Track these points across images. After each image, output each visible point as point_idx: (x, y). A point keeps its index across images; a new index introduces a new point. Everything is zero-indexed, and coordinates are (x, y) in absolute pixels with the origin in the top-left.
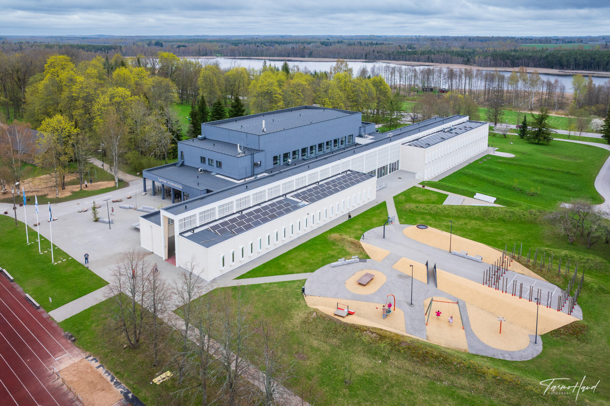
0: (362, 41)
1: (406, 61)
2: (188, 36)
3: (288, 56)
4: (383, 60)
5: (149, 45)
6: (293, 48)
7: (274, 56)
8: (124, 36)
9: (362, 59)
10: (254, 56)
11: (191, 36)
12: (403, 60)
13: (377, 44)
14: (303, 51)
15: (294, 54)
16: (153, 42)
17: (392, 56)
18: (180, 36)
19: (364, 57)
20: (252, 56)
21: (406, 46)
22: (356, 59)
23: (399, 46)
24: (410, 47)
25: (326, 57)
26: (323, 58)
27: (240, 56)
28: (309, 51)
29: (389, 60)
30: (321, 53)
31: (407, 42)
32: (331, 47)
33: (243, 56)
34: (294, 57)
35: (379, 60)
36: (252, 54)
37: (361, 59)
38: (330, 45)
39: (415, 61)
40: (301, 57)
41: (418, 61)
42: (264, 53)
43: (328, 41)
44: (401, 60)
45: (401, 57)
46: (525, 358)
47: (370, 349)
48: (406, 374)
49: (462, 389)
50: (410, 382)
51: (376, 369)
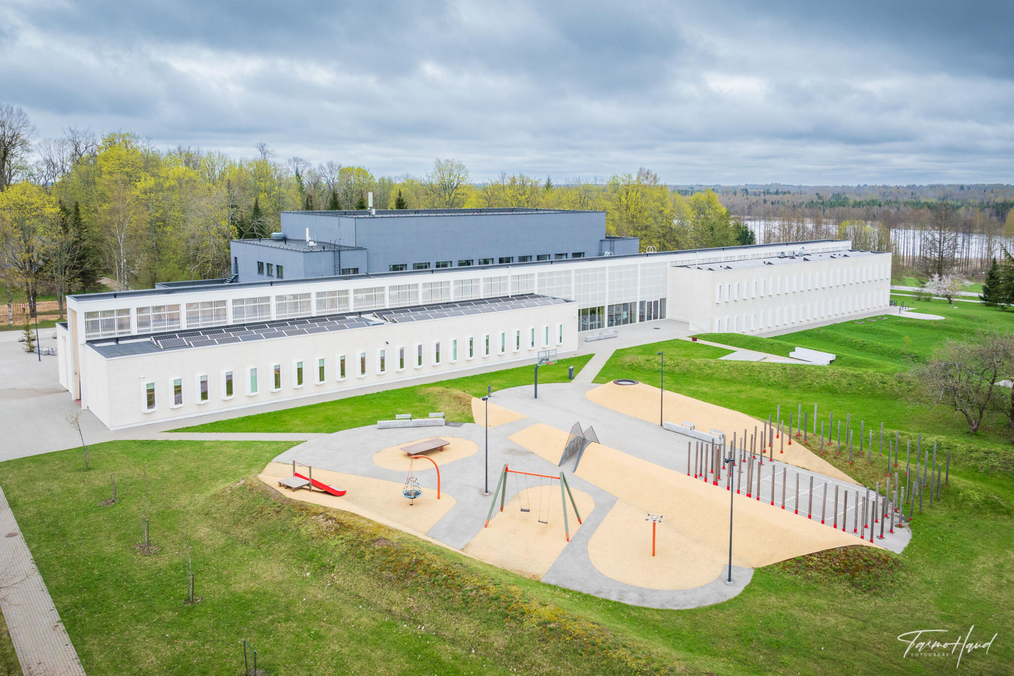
13: (777, 193)
23: (816, 196)
24: (837, 197)
47: (305, 548)
48: (345, 602)
49: (453, 642)
50: (340, 616)
51: (284, 586)
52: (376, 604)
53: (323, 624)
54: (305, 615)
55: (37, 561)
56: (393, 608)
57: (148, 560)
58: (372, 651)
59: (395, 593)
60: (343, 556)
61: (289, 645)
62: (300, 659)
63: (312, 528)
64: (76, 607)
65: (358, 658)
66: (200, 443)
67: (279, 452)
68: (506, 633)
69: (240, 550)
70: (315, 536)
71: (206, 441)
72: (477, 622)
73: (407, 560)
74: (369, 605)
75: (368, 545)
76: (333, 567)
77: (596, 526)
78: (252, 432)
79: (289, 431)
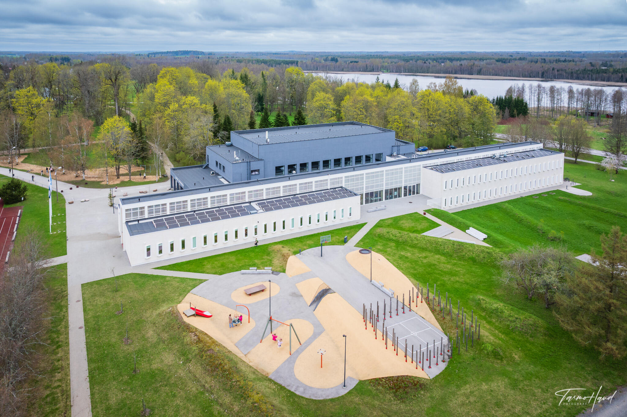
0: (547, 58)
1: (592, 80)
2: (368, 52)
3: (455, 73)
4: (563, 79)
5: (326, 60)
6: (461, 65)
7: (440, 73)
8: (307, 52)
9: (538, 77)
10: (420, 73)
11: (371, 52)
12: (589, 80)
13: (565, 61)
14: (471, 68)
15: (461, 71)
16: (330, 58)
17: (575, 75)
18: (361, 52)
19: (540, 75)
20: (418, 73)
21: (601, 63)
22: (530, 77)
23: (591, 63)
24: (605, 65)
25: (496, 75)
26: (493, 75)
27: (406, 72)
28: (479, 68)
29: (571, 79)
30: (491, 70)
31: (604, 58)
32: (509, 64)
33: (408, 72)
34: (462, 74)
35: (558, 79)
36: (418, 70)
37: (536, 77)
38: (509, 62)
39: (604, 81)
40: (469, 74)
41: (608, 81)
42: (431, 70)
43: (511, 57)
44: (586, 80)
45: (586, 76)
46: (316, 397)
47: (184, 349)
48: (190, 379)
49: (221, 405)
50: (186, 386)
51: (171, 367)
52: (200, 381)
53: (178, 389)
54: (173, 384)
55: (87, 343)
56: (206, 385)
57: (126, 348)
58: (191, 405)
59: (208, 377)
60: (196, 355)
61: (163, 399)
62: (164, 406)
63: (188, 339)
64: (95, 370)
65: (185, 408)
66: (164, 277)
67: (194, 286)
68: (240, 405)
69: (161, 346)
70: (189, 343)
71: (167, 277)
72: (232, 397)
73: (217, 362)
74: (198, 382)
75: (206, 352)
76: (191, 360)
77: (306, 347)
78: (188, 271)
79: (203, 272)
